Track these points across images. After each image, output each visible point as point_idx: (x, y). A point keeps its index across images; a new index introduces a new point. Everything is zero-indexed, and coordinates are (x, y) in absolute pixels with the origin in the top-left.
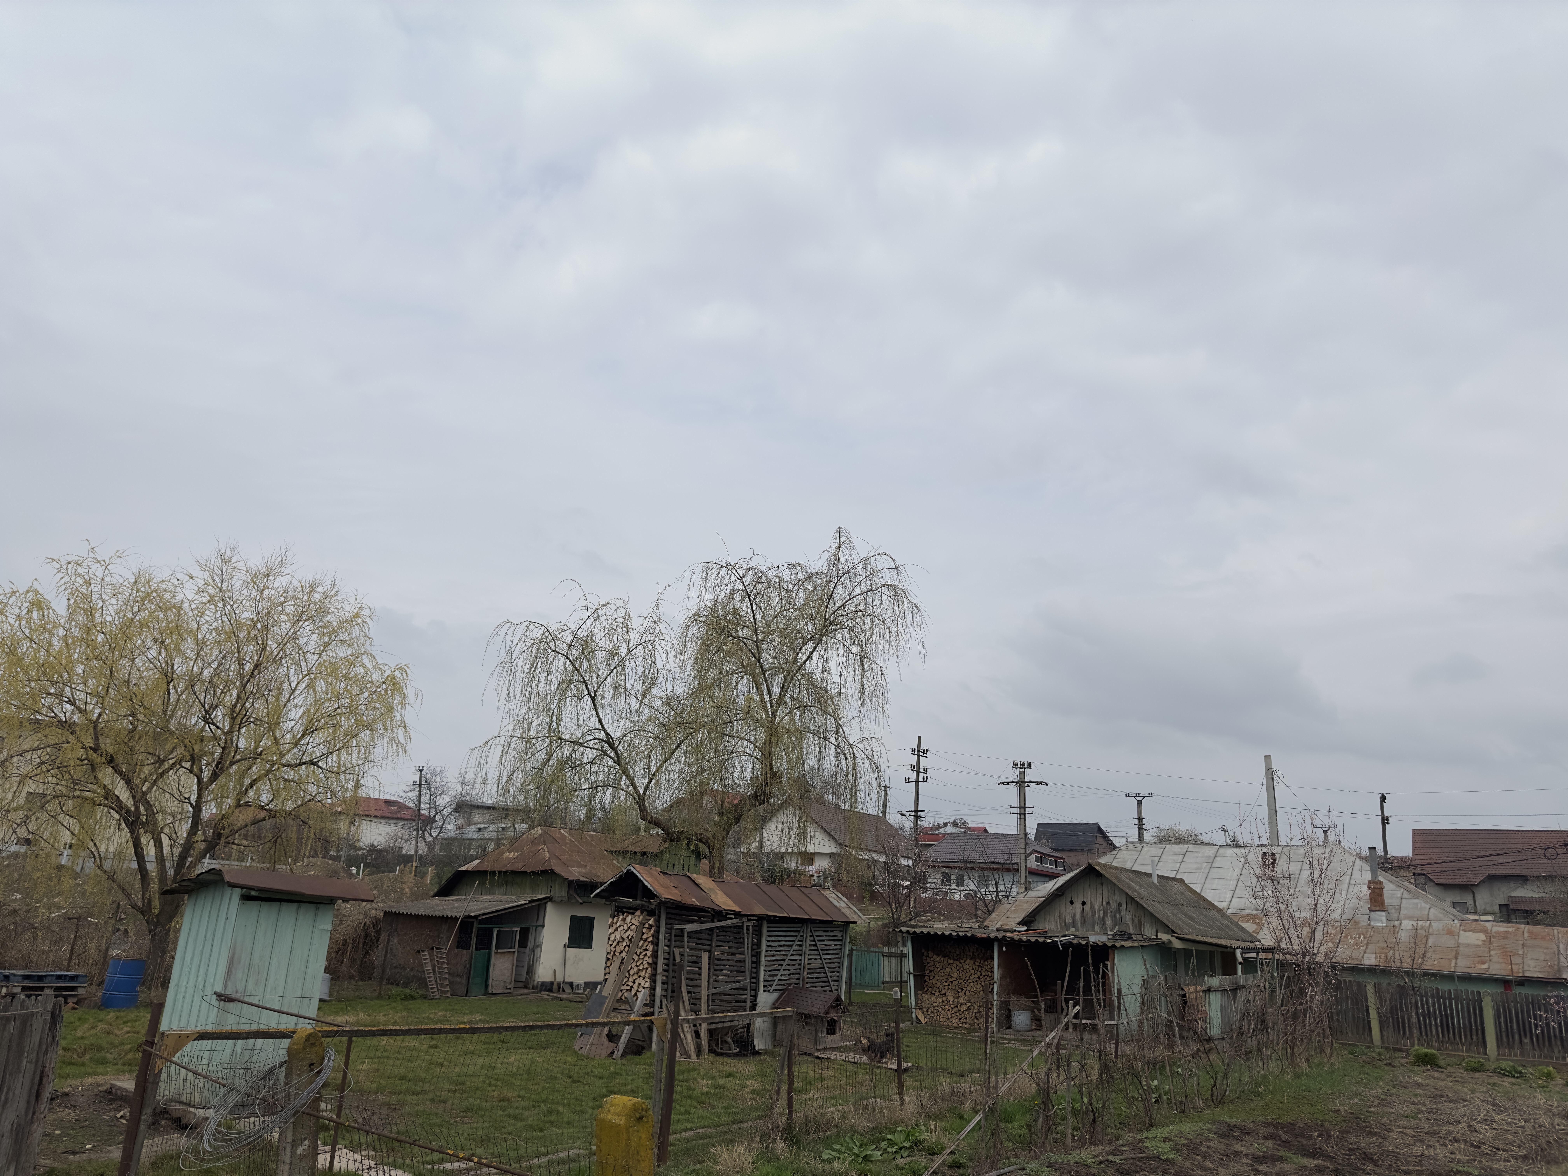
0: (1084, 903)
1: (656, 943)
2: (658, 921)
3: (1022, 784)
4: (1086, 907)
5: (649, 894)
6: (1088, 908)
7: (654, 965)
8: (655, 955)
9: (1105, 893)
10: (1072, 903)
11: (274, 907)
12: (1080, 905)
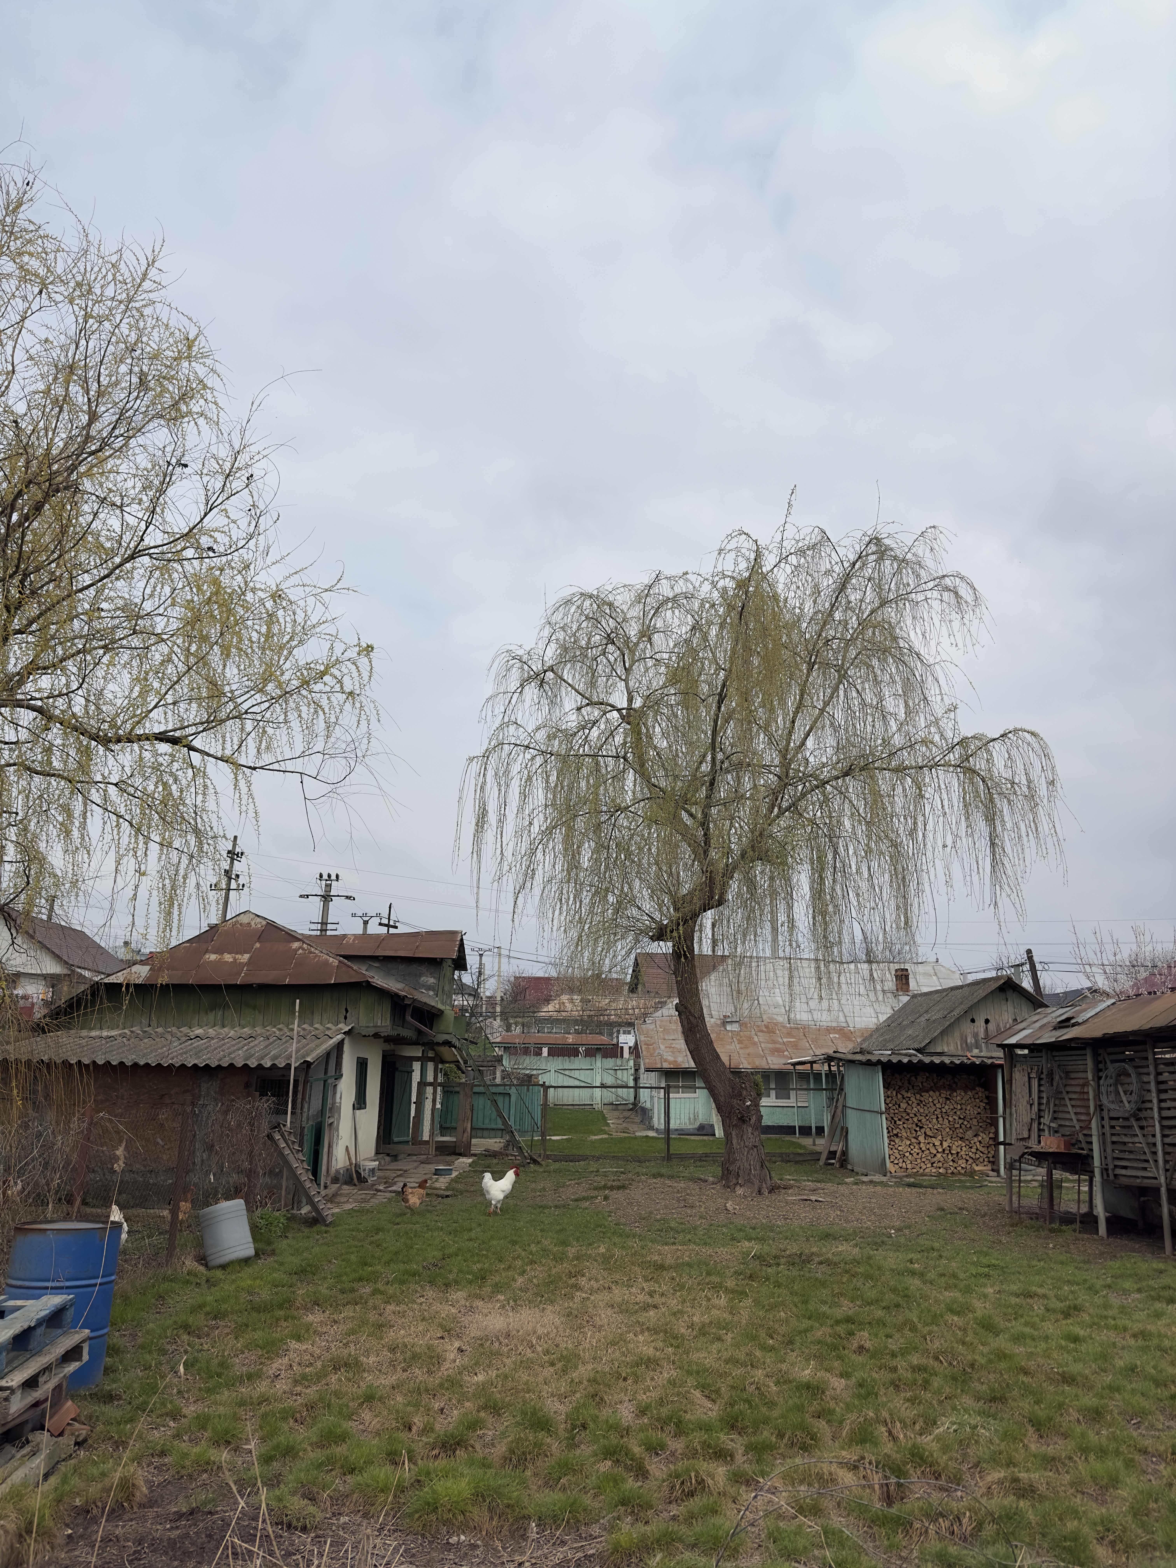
0: (987, 1021)
3: (326, 898)
4: (990, 1025)
6: (992, 1026)
9: (1011, 1009)
10: (973, 1021)
12: (983, 1024)
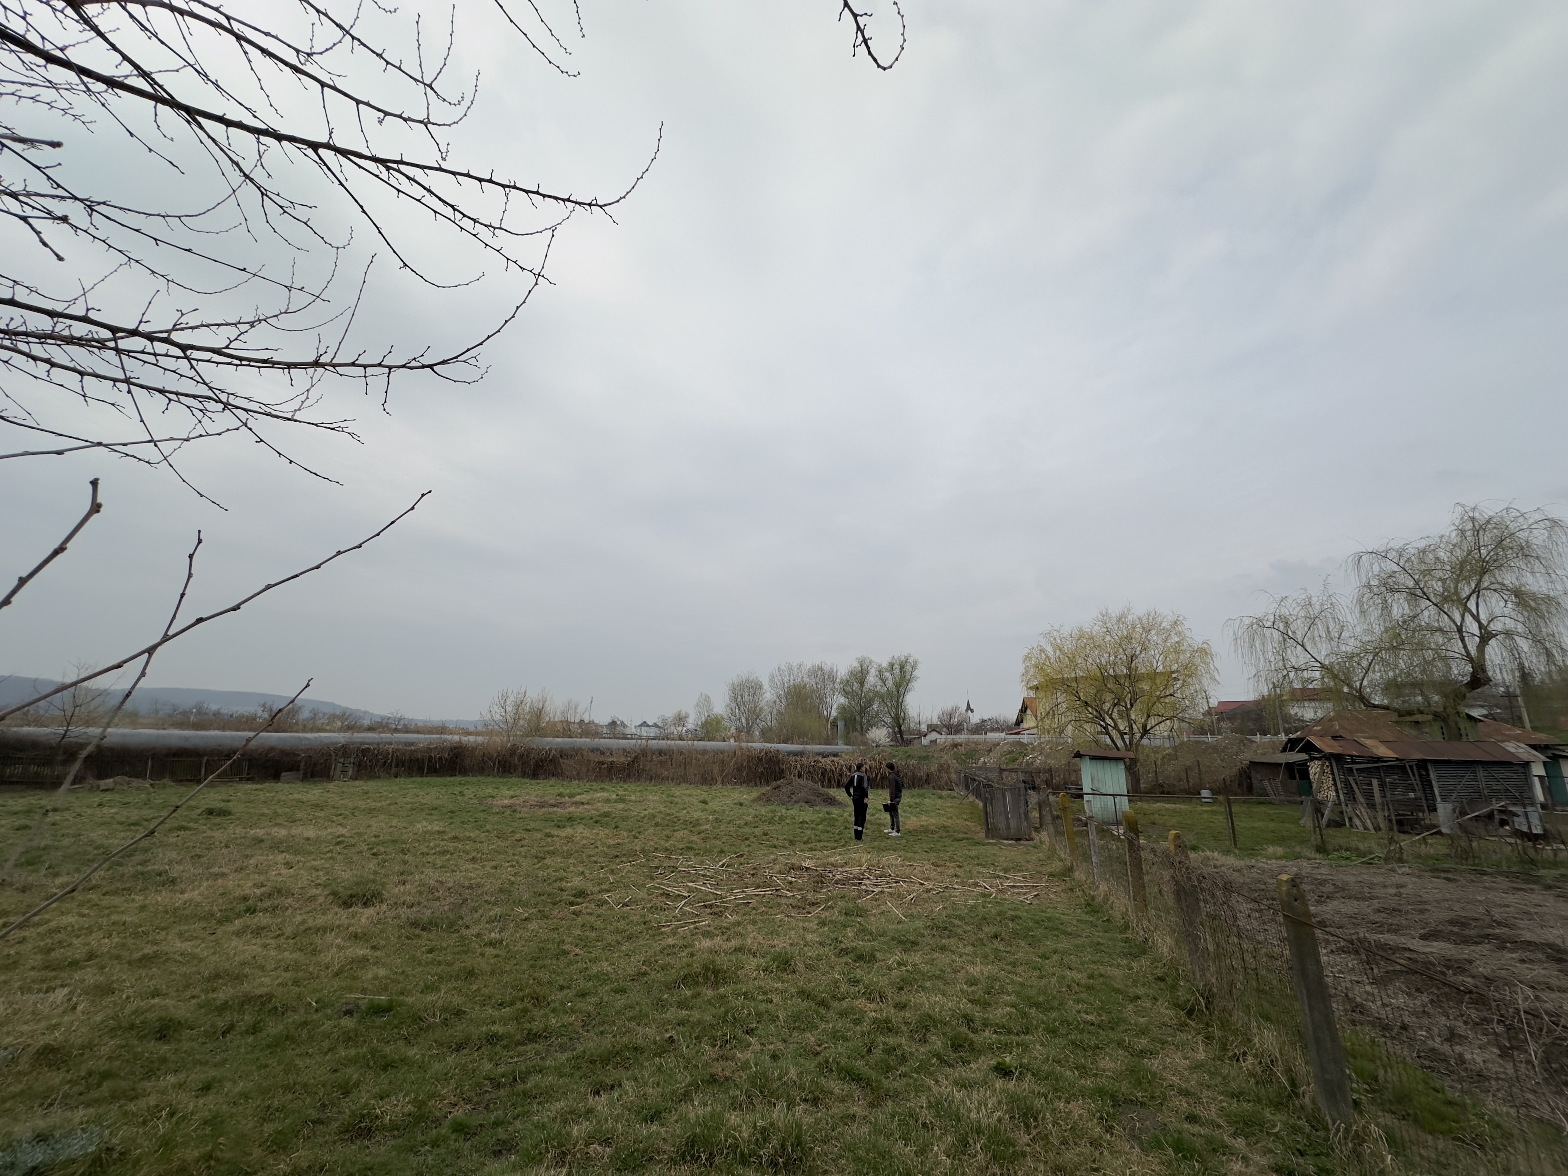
1: (1333, 774)
2: (1331, 763)
5: (1319, 751)
7: (1335, 784)
8: (1334, 780)
11: (1101, 761)
